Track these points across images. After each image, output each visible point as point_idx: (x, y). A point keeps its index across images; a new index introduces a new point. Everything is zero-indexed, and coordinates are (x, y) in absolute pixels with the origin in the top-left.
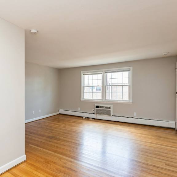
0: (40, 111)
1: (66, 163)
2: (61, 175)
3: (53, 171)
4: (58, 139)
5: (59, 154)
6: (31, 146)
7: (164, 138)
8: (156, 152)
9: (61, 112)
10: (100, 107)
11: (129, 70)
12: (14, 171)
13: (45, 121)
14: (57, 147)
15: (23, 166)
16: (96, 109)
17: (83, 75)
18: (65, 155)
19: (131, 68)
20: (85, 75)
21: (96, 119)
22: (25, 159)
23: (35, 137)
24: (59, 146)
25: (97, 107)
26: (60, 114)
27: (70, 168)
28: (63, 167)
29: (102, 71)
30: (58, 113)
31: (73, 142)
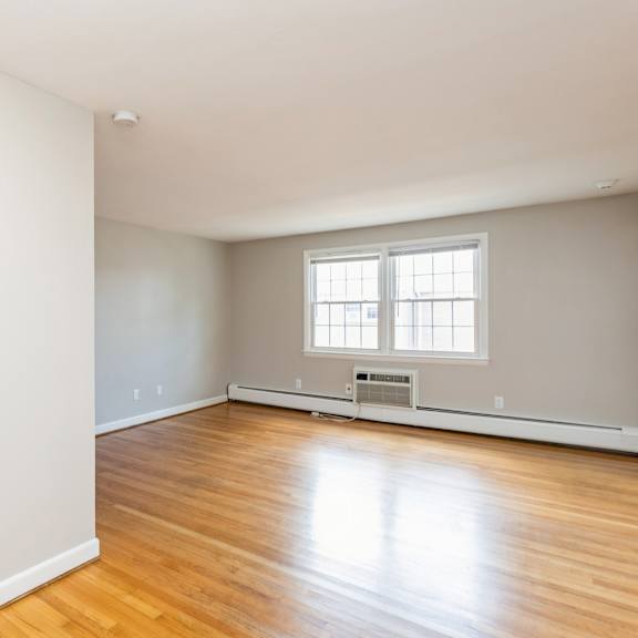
0: (159, 388)
1: (237, 569)
2: (213, 609)
3: (190, 596)
4: (215, 489)
5: (215, 538)
6: (120, 511)
7: (598, 487)
8: (566, 539)
9: (236, 393)
10: (373, 377)
11: (475, 246)
12: (58, 592)
13: (174, 424)
14: (211, 515)
15: (89, 577)
16: (358, 385)
17: (313, 262)
18: (236, 542)
19: (484, 236)
20: (319, 262)
21: (357, 419)
22: (96, 553)
23: (139, 480)
24: (216, 510)
25: (362, 377)
26: (231, 402)
27: (250, 588)
28: (225, 582)
29: (379, 250)
30: (224, 398)
31: (270, 500)
